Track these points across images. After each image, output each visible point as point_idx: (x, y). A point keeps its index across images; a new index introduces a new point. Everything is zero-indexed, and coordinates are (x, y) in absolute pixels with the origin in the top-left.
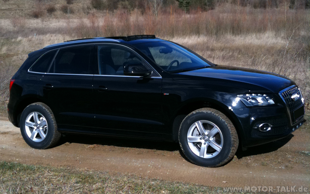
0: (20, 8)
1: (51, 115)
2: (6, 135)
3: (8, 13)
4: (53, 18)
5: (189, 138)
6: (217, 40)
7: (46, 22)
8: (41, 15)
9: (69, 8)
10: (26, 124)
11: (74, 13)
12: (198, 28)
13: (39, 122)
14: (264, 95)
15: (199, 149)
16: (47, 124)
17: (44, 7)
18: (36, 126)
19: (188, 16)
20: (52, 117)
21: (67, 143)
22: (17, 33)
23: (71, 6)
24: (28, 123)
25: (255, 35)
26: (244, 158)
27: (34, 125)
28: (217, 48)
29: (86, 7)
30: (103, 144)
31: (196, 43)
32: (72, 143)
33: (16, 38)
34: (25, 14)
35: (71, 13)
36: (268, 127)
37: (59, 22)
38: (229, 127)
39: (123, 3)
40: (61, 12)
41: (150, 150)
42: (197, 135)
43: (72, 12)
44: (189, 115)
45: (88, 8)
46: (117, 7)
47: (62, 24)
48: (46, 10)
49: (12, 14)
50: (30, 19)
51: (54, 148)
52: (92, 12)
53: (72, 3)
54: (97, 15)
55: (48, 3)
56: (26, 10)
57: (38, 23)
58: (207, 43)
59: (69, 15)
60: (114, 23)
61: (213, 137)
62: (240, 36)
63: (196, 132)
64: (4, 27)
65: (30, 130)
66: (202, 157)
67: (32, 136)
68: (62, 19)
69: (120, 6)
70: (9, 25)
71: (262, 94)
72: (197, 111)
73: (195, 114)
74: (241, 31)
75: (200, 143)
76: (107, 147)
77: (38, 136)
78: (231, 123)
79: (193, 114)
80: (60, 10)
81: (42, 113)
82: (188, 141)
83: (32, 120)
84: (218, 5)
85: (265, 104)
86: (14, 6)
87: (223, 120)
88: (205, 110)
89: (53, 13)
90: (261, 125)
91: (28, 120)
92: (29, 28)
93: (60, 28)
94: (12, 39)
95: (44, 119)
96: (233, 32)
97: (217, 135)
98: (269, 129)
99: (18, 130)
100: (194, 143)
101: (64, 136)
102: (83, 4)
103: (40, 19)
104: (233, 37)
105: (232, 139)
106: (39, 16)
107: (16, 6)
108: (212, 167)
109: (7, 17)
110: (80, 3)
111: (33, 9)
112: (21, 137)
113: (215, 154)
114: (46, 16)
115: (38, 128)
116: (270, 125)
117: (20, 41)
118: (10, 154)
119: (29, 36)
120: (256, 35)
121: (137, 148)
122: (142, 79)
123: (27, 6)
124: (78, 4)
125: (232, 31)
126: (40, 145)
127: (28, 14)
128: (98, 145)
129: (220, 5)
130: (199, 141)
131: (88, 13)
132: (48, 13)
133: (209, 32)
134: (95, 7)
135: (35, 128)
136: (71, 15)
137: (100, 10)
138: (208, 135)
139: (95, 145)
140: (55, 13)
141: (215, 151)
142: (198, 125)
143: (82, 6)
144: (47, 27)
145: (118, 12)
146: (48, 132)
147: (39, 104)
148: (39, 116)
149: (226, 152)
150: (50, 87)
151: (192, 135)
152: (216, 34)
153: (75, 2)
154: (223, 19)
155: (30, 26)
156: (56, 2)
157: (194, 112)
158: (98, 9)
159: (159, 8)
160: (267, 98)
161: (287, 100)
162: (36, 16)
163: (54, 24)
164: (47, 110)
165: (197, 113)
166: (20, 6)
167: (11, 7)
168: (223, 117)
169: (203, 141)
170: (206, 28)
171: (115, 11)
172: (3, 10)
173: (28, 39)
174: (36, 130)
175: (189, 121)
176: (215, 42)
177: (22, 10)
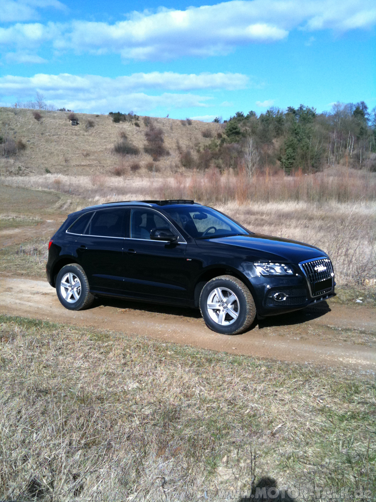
0: (101, 165)
1: (84, 276)
2: (47, 296)
3: (88, 169)
4: (136, 177)
5: (209, 305)
6: (319, 207)
7: (129, 181)
8: (124, 173)
9: (154, 166)
10: (61, 284)
11: (160, 171)
12: (298, 192)
13: (73, 283)
14: (283, 265)
15: (218, 315)
16: (80, 286)
17: (127, 164)
18: (71, 287)
19: (290, 179)
20: (85, 278)
21: (102, 306)
22: (95, 192)
23: (157, 163)
24: (63, 284)
25: (364, 203)
26: (265, 328)
27: (69, 286)
28: (316, 216)
29: (174, 164)
30: (135, 308)
31: (293, 209)
32: (107, 307)
33: (93, 197)
34: (107, 171)
35: (156, 171)
36: (284, 296)
37: (142, 180)
38: (245, 295)
39: (216, 161)
40: (146, 170)
41: (178, 316)
42: (217, 302)
43: (158, 170)
44: (209, 281)
45: (177, 166)
46: (209, 166)
47: (145, 183)
48: (130, 167)
49: (92, 170)
50: (112, 176)
51: (87, 310)
52: (181, 171)
53: (159, 161)
54: (185, 174)
55: (133, 160)
56: (107, 166)
57: (119, 182)
58: (306, 211)
59: (154, 174)
60: (203, 184)
61: (232, 304)
62: (346, 203)
63: (216, 299)
64: (83, 185)
65: (65, 290)
66: (220, 324)
67: (67, 298)
68: (147, 177)
69: (212, 165)
70: (87, 183)
71: (280, 263)
72: (217, 278)
73: (214, 281)
74: (348, 198)
75: (219, 310)
76: (138, 311)
77: (72, 297)
78: (249, 291)
79: (213, 281)
80: (145, 168)
81: (77, 274)
82: (208, 307)
83: (67, 281)
84: (327, 167)
85: (284, 273)
86: (95, 162)
87: (240, 287)
88: (224, 278)
89: (137, 171)
90: (277, 294)
91: (63, 281)
92: (109, 187)
93: (143, 188)
94: (89, 198)
95: (79, 280)
96: (339, 199)
97: (235, 302)
98: (285, 299)
99: (54, 290)
100: (213, 310)
101: (96, 298)
102: (171, 161)
103: (122, 176)
104: (339, 205)
105: (248, 307)
106: (122, 173)
107: (97, 162)
108: (229, 335)
109: (86, 174)
110: (168, 160)
111: (115, 166)
112: (57, 297)
113: (232, 322)
114: (129, 174)
115: (72, 289)
116: (285, 294)
117: (98, 201)
118: (44, 313)
119: (107, 196)
120: (366, 204)
121: (166, 313)
122: (169, 244)
123: (109, 162)
124: (165, 161)
125: (337, 198)
126: (73, 306)
127: (110, 171)
128: (131, 309)
129: (329, 167)
130: (218, 307)
131: (176, 172)
132: (132, 170)
133: (310, 198)
134: (184, 166)
135: (70, 289)
136: (157, 174)
137: (190, 169)
138: (226, 302)
139: (127, 309)
140: (140, 171)
141: (232, 318)
142: (217, 292)
143: (169, 163)
144: (129, 186)
145: (209, 171)
146: (82, 293)
147: (74, 265)
148: (74, 277)
149: (242, 320)
150: (84, 248)
151: (212, 302)
152: (319, 201)
153: (163, 159)
154: (328, 184)
155: (111, 184)
156: (141, 159)
157: (214, 279)
158: (187, 168)
159: (254, 168)
160: (285, 267)
161: (308, 272)
162: (118, 173)
163: (137, 183)
164: (81, 271)
165: (216, 280)
166: (102, 162)
167: (92, 163)
168: (240, 285)
169: (221, 308)
170: (308, 193)
171: (207, 170)
172: (83, 166)
173: (106, 198)
174: (70, 291)
175: (209, 288)
176: (315, 210)
177: (104, 166)
